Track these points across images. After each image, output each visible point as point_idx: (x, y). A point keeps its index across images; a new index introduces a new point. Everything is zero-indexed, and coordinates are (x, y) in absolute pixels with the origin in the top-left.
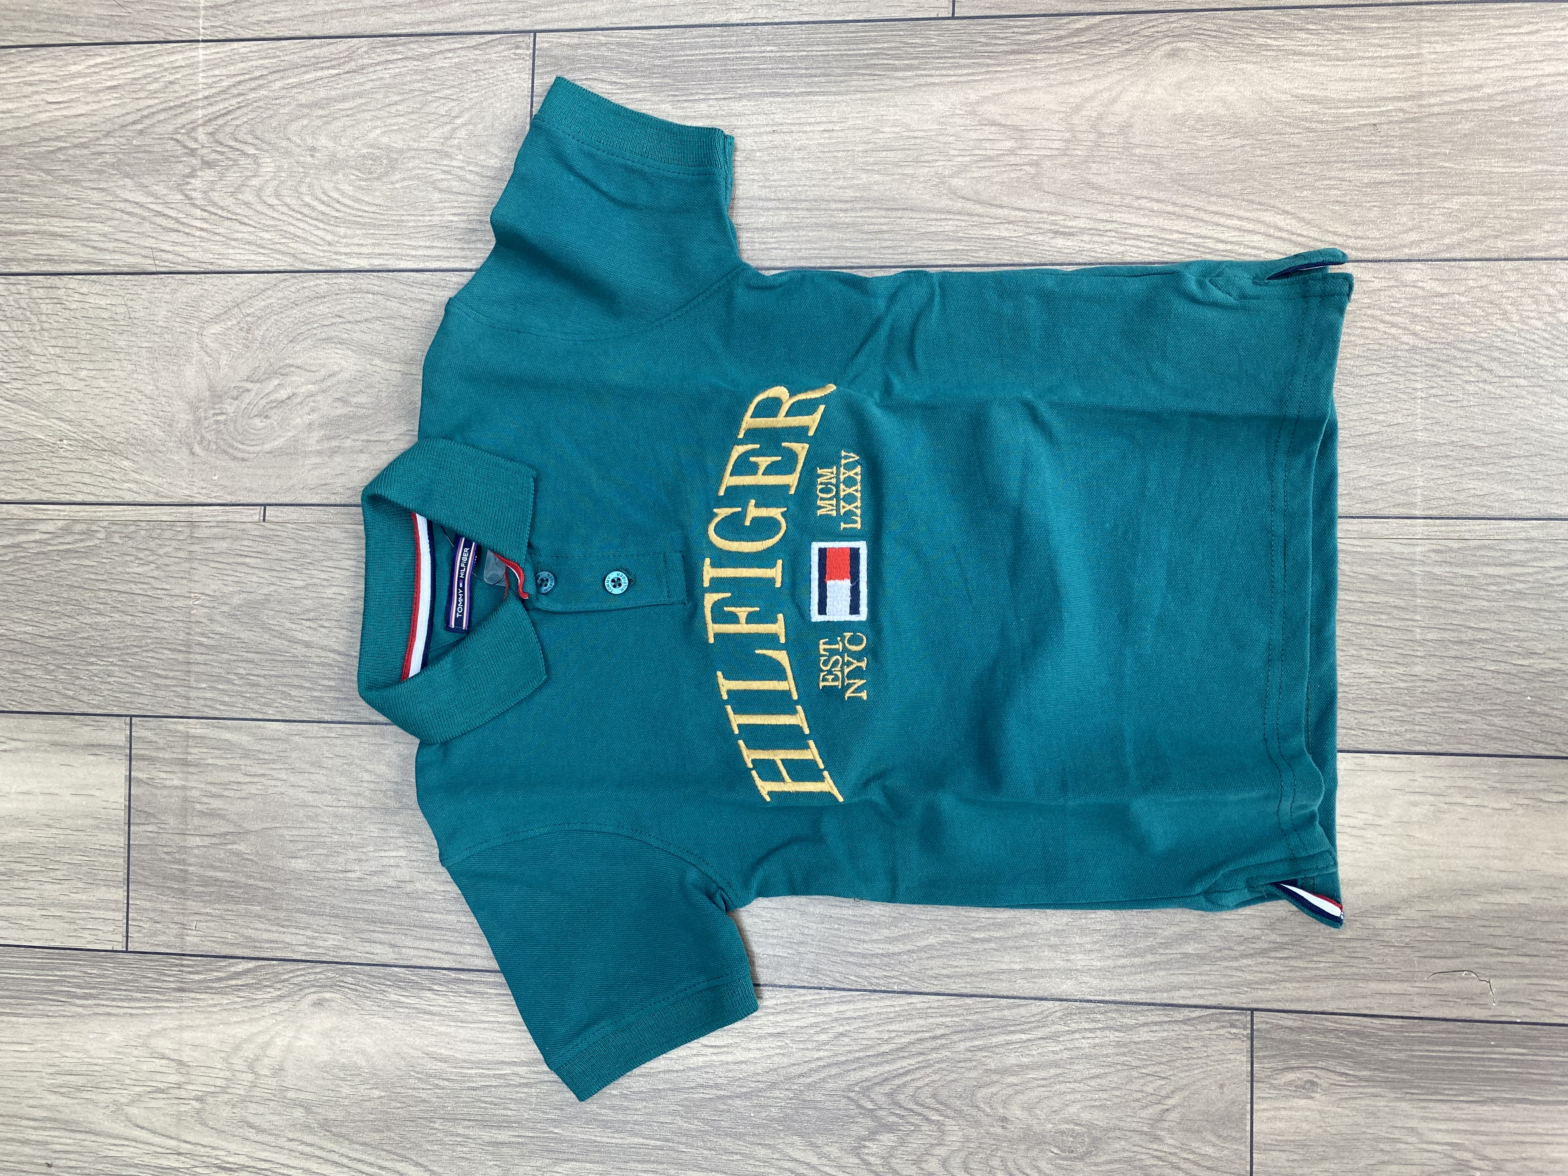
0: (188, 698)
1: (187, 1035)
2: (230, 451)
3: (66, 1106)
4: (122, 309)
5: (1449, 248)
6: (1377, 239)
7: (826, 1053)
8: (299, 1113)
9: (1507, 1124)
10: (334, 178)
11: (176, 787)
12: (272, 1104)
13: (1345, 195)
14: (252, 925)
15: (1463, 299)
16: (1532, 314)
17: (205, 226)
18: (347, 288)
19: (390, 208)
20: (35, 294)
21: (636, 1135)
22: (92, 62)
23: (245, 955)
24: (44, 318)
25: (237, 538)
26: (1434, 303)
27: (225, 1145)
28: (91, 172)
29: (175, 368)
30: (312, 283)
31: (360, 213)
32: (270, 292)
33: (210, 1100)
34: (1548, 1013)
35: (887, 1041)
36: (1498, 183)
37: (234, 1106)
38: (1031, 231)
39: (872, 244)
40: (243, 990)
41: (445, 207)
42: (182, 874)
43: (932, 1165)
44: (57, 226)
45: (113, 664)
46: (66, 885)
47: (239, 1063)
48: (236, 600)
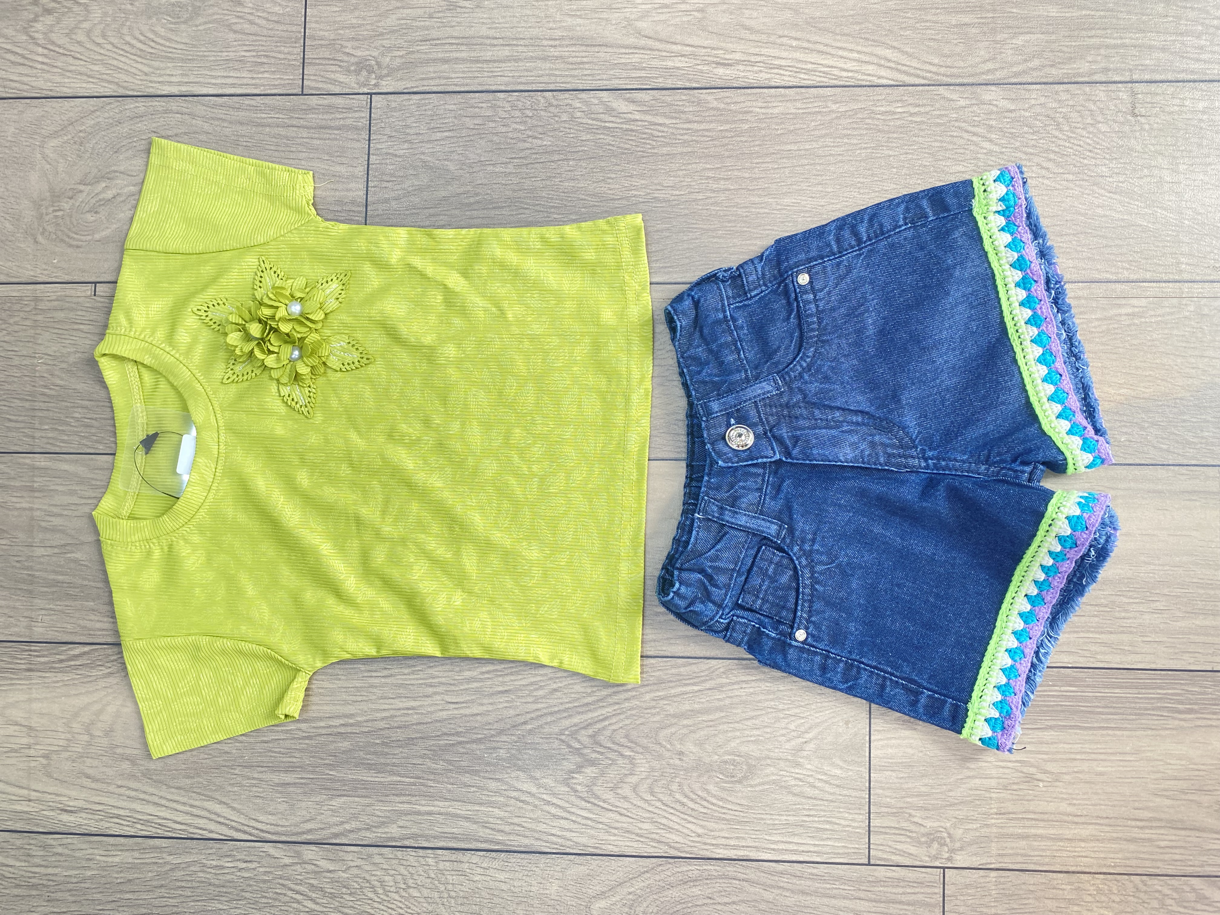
0: (33, 437)
1: (36, 706)
2: (67, 240)
5: (1016, 75)
6: (963, 68)
7: (542, 705)
8: (126, 766)
9: (1061, 745)
10: (150, 22)
11: (24, 509)
12: (104, 758)
13: (938, 34)
14: (87, 618)
15: (1027, 114)
16: (1079, 125)
17: (46, 60)
18: (161, 109)
19: (194, 46)
21: (394, 774)
23: (82, 641)
25: (72, 310)
26: (1005, 117)
27: (67, 792)
29: (22, 174)
30: (132, 106)
31: (170, 50)
32: (98, 113)
33: (54, 757)
34: (1092, 660)
36: (1052, 25)
38: (698, 62)
39: (576, 73)
40: (81, 669)
41: (239, 45)
42: (30, 578)
48: (72, 359)
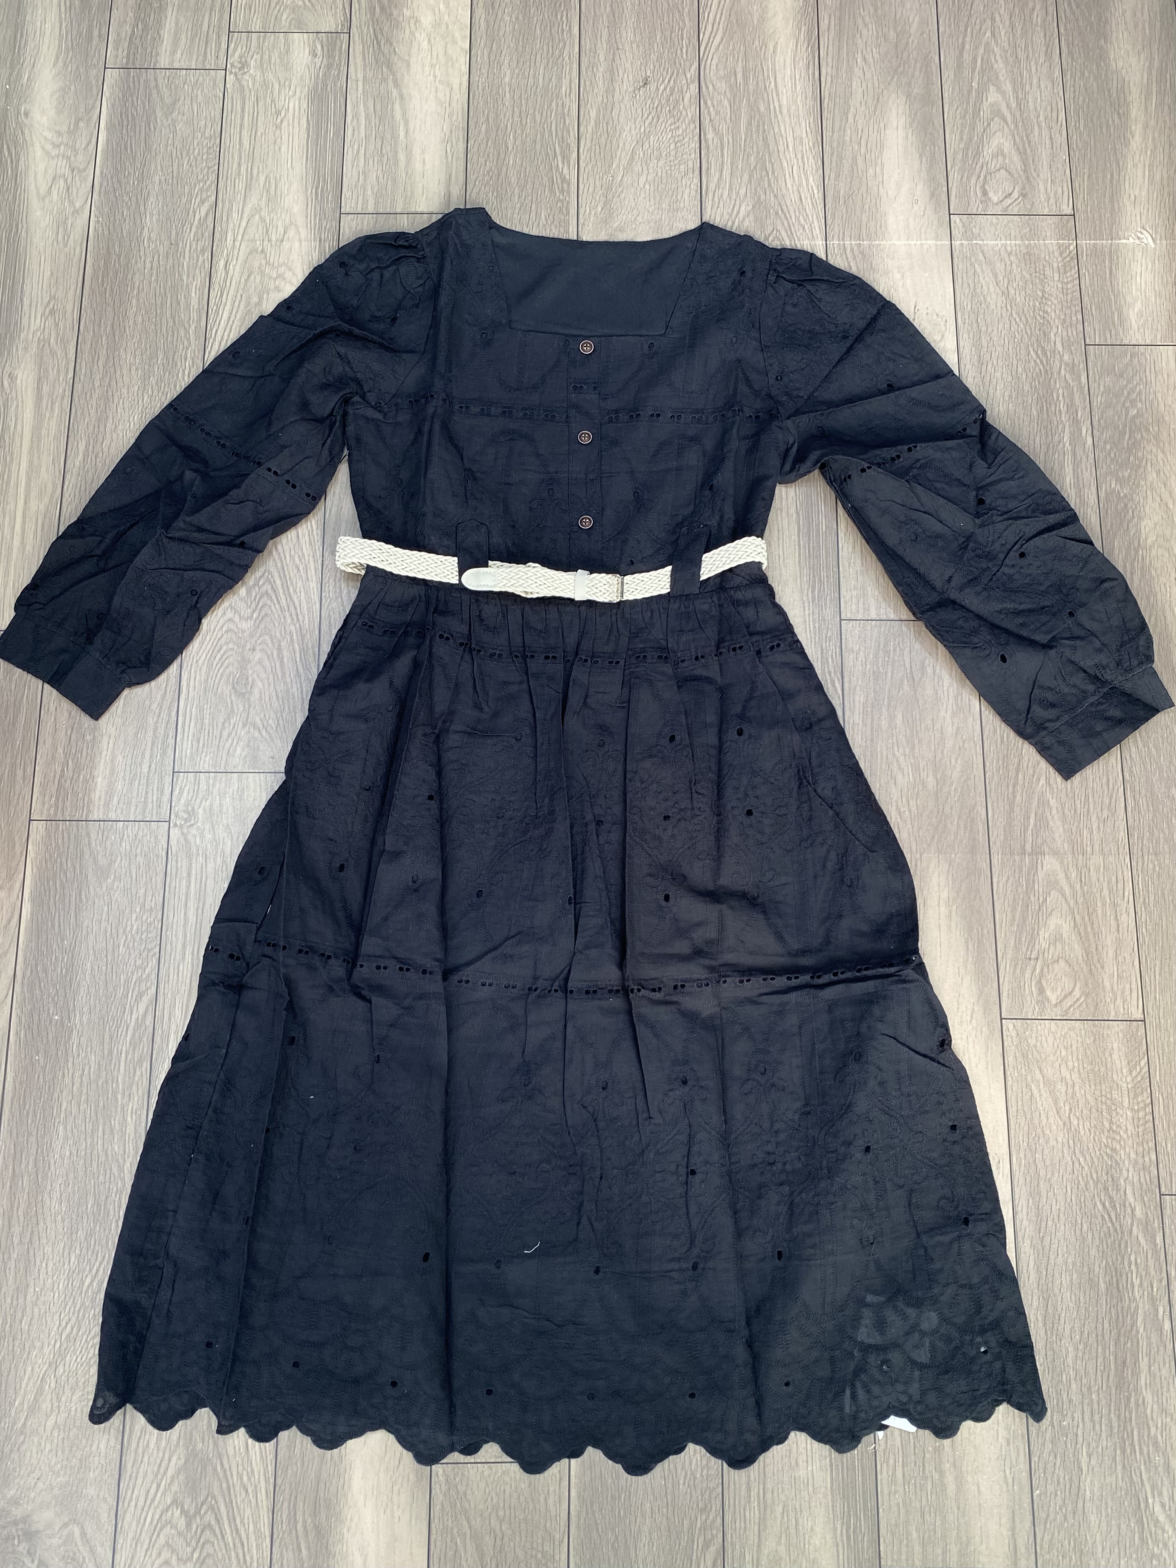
3: (259, 185)
4: (682, 206)
20: (690, 163)
22: (814, 188)
24: (677, 167)
28: (755, 189)
35: (295, 591)
37: (259, 268)
43: (229, 614)
44: (726, 173)
45: (493, 203)
46: (375, 183)
47: (282, 270)
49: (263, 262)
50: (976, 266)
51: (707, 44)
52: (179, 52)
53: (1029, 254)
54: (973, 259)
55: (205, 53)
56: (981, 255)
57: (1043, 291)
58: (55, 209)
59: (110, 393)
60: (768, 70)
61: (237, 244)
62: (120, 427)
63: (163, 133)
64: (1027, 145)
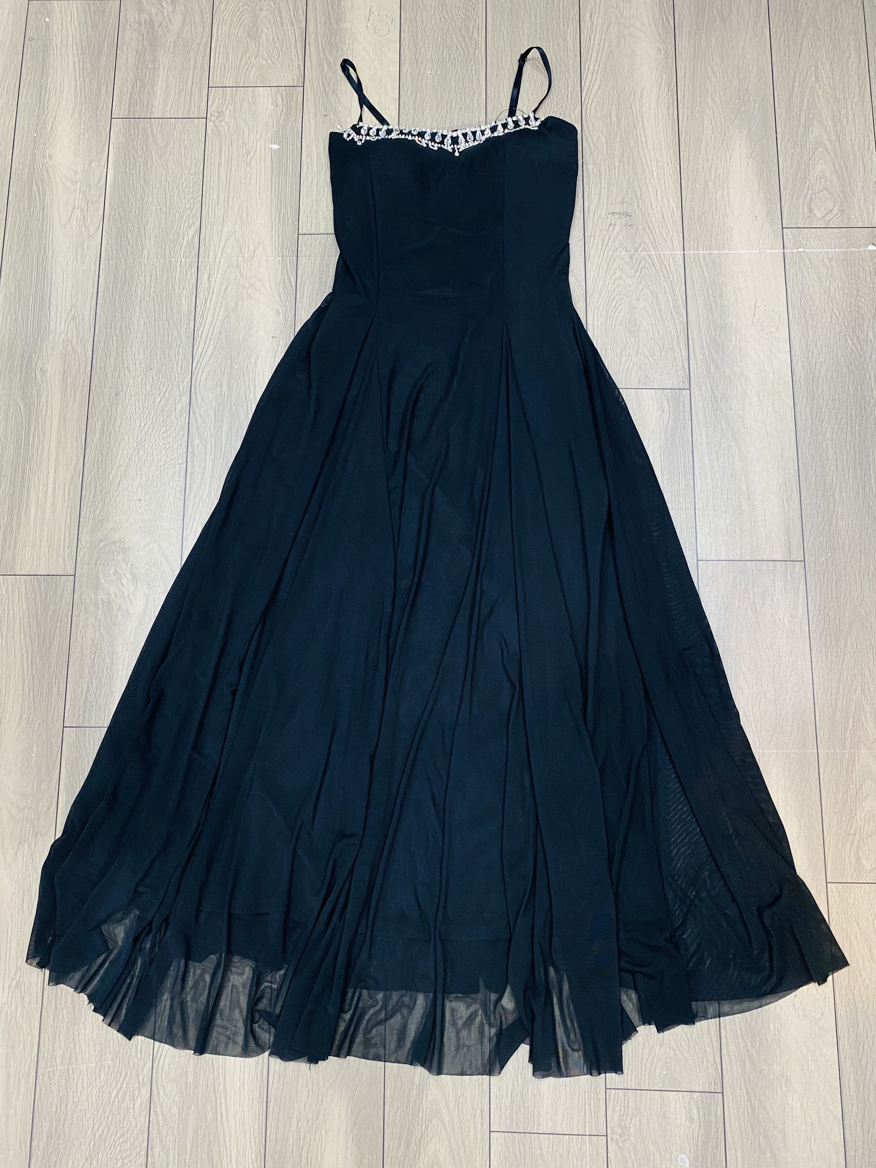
49: (238, 276)
50: (804, 270)
51: (588, 91)
52: (170, 104)
53: (847, 260)
54: (801, 265)
55: (190, 104)
56: (807, 261)
57: (858, 290)
58: (75, 234)
59: (119, 383)
60: (637, 112)
61: (218, 260)
62: (127, 411)
63: (158, 171)
64: (844, 170)
